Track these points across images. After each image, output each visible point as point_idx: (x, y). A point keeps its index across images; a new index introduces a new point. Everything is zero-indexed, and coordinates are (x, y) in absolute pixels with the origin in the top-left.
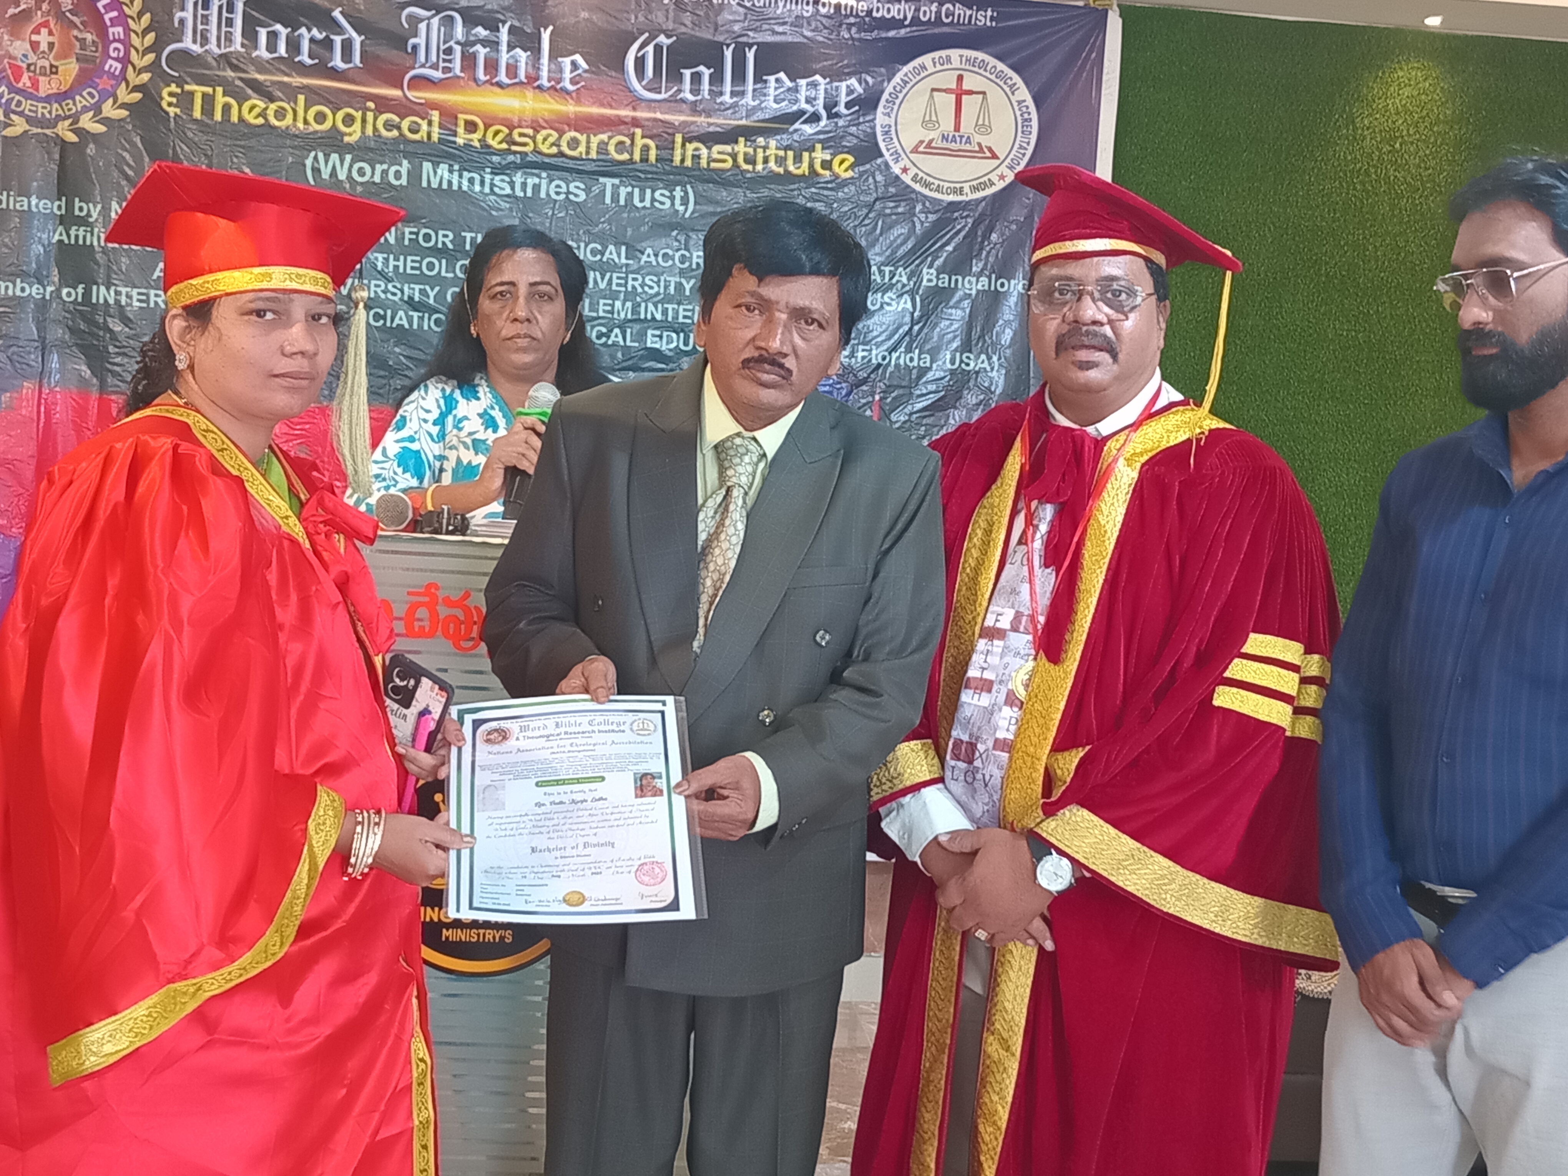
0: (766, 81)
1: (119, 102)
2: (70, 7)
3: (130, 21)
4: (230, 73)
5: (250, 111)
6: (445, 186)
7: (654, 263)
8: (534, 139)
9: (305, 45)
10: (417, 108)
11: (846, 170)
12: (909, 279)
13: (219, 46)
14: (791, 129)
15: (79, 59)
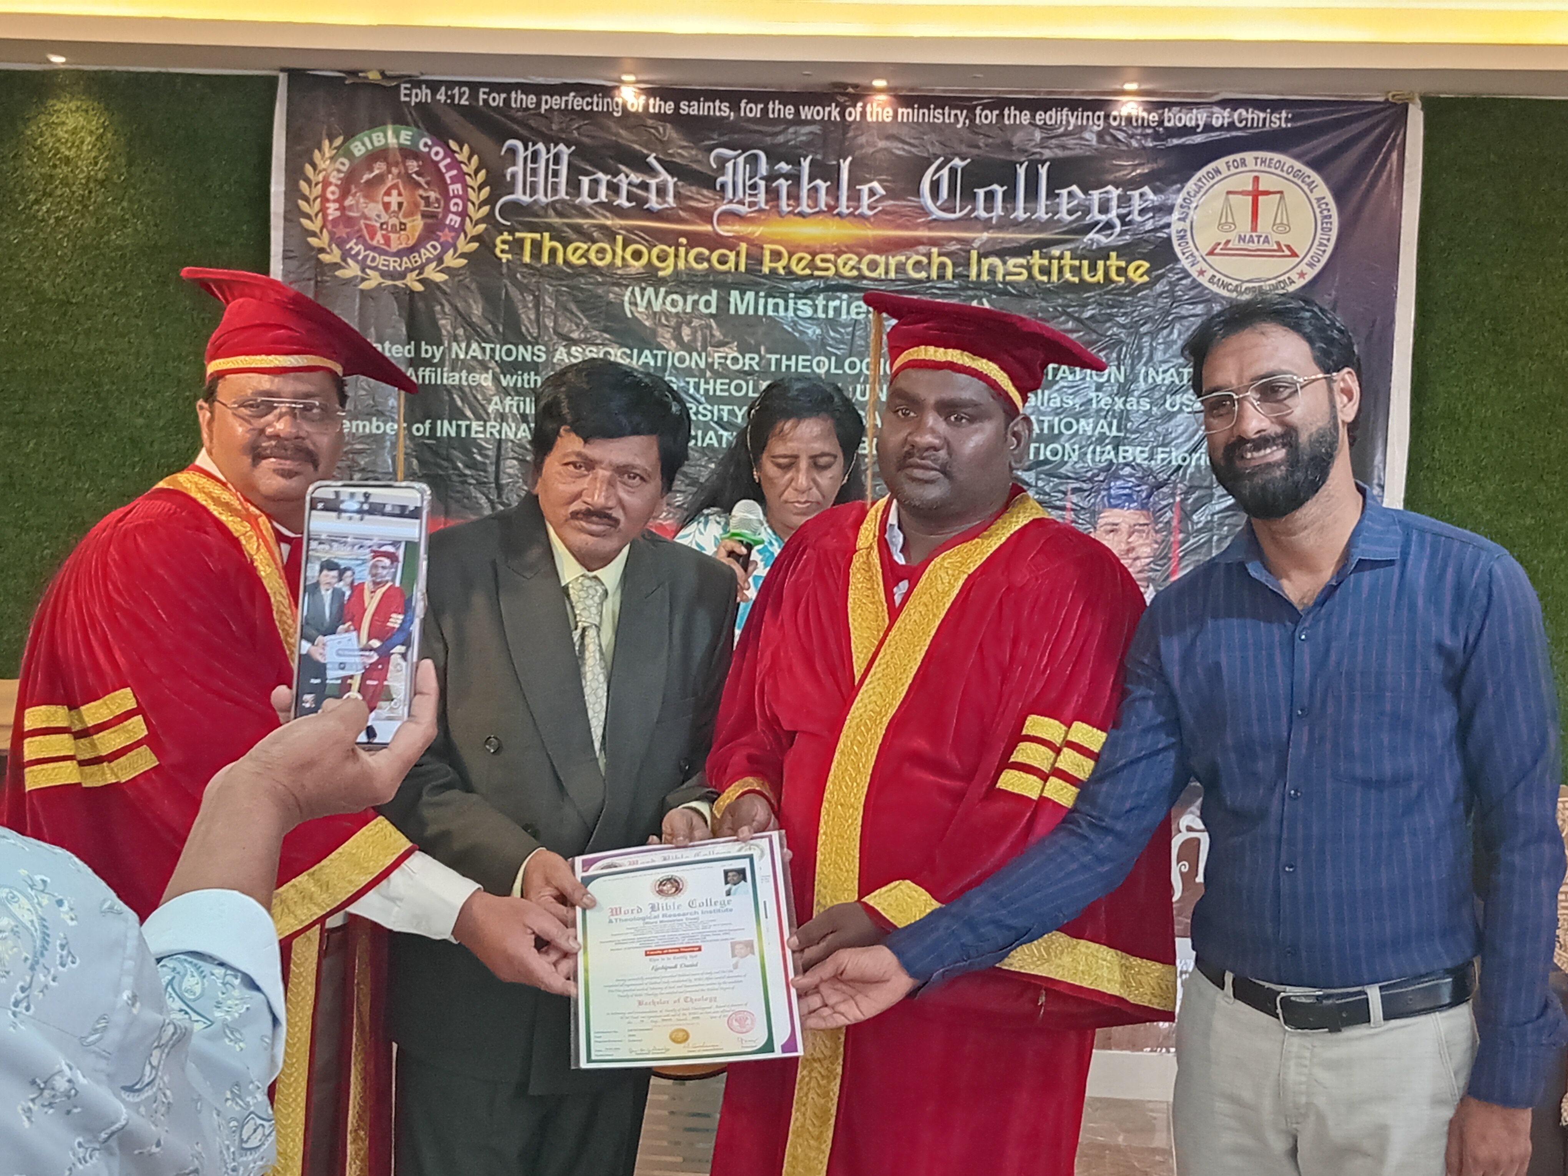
0: (1058, 195)
1: (459, 252)
2: (417, 169)
3: (467, 177)
4: (556, 220)
5: (574, 253)
6: (751, 312)
8: (835, 263)
9: (624, 190)
10: (725, 241)
11: (1141, 276)
13: (546, 195)
14: (1086, 239)
15: (424, 215)
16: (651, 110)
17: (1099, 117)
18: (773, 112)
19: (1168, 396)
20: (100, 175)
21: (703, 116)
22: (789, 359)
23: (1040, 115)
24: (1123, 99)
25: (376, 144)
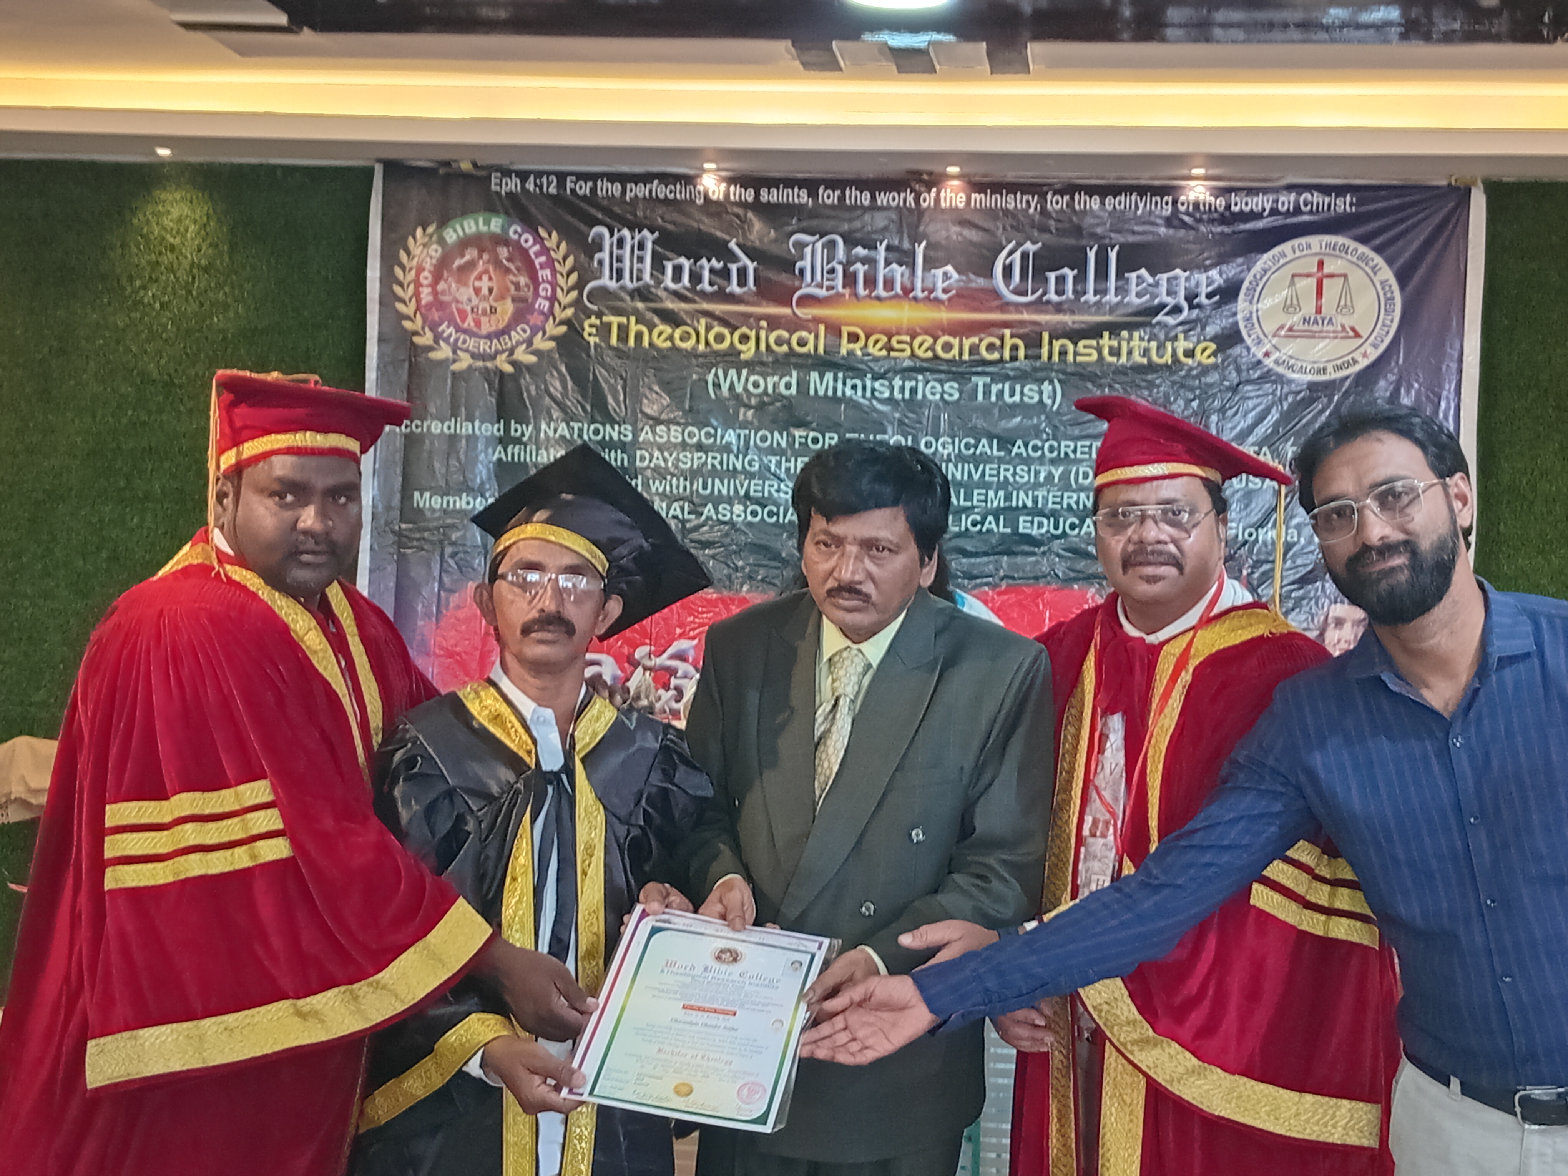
0: (1128, 279)
1: (548, 335)
2: (507, 255)
3: (556, 263)
4: (640, 305)
5: (659, 336)
6: (830, 393)
7: (1025, 454)
9: (706, 275)
10: (804, 323)
11: (1209, 357)
13: (632, 280)
14: (1154, 321)
15: (514, 300)
16: (732, 198)
17: (1167, 204)
18: (850, 199)
20: (203, 262)
21: (783, 203)
23: (1109, 200)
24: (1192, 183)
25: (467, 230)
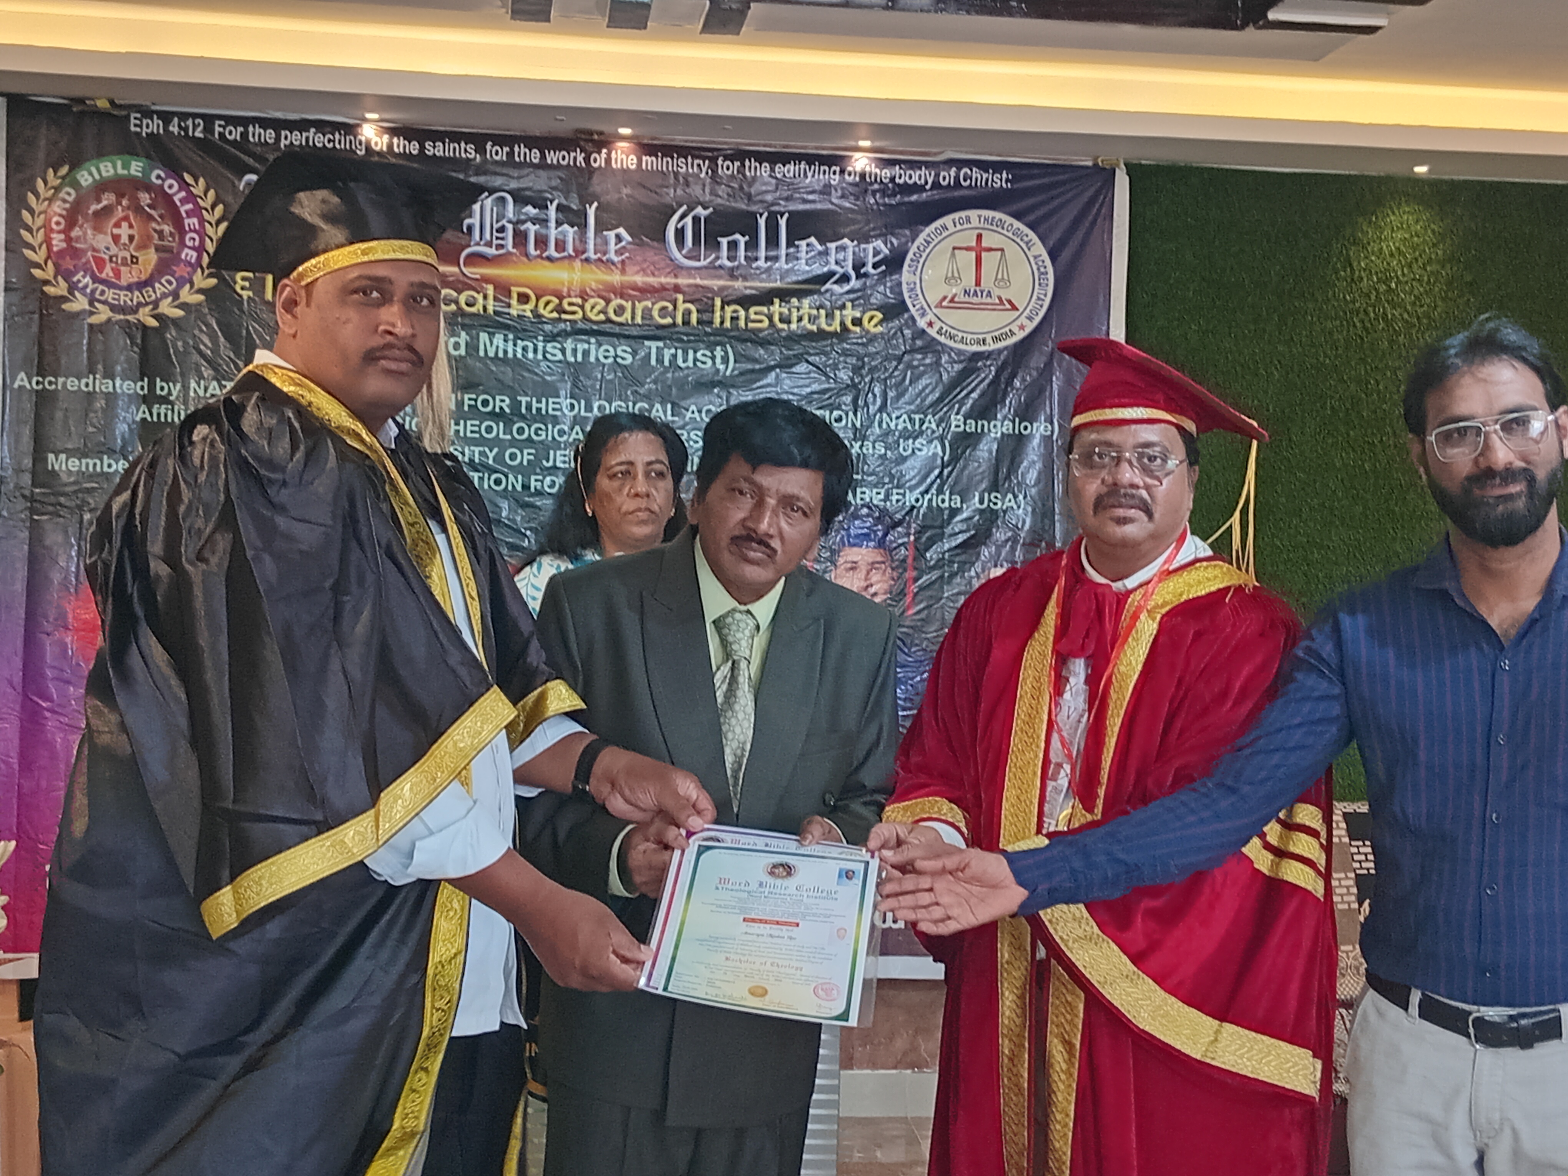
0: (797, 247)
1: (196, 288)
2: (149, 201)
3: (204, 212)
6: (501, 355)
7: (698, 419)
8: (582, 307)
10: (473, 283)
11: (876, 326)
12: (938, 426)
14: (823, 289)
15: (157, 249)
16: (396, 150)
17: (834, 173)
18: (519, 156)
19: (901, 441)
21: (450, 158)
22: (539, 401)
23: (778, 167)
24: (857, 155)
25: (104, 174)
